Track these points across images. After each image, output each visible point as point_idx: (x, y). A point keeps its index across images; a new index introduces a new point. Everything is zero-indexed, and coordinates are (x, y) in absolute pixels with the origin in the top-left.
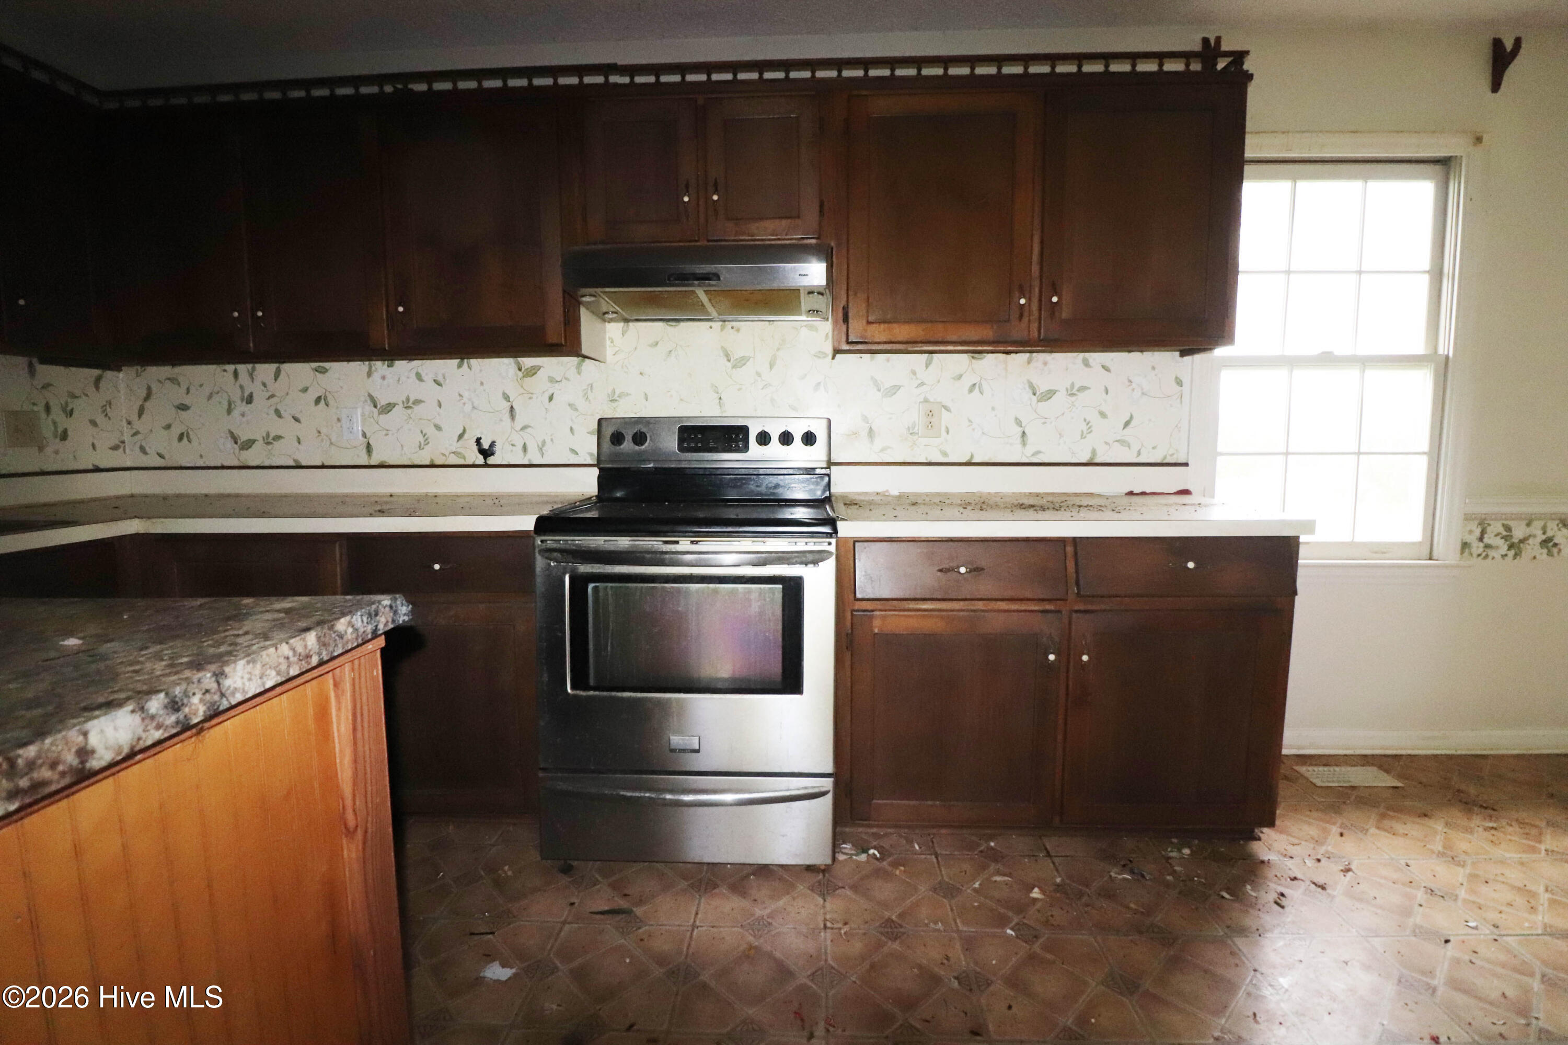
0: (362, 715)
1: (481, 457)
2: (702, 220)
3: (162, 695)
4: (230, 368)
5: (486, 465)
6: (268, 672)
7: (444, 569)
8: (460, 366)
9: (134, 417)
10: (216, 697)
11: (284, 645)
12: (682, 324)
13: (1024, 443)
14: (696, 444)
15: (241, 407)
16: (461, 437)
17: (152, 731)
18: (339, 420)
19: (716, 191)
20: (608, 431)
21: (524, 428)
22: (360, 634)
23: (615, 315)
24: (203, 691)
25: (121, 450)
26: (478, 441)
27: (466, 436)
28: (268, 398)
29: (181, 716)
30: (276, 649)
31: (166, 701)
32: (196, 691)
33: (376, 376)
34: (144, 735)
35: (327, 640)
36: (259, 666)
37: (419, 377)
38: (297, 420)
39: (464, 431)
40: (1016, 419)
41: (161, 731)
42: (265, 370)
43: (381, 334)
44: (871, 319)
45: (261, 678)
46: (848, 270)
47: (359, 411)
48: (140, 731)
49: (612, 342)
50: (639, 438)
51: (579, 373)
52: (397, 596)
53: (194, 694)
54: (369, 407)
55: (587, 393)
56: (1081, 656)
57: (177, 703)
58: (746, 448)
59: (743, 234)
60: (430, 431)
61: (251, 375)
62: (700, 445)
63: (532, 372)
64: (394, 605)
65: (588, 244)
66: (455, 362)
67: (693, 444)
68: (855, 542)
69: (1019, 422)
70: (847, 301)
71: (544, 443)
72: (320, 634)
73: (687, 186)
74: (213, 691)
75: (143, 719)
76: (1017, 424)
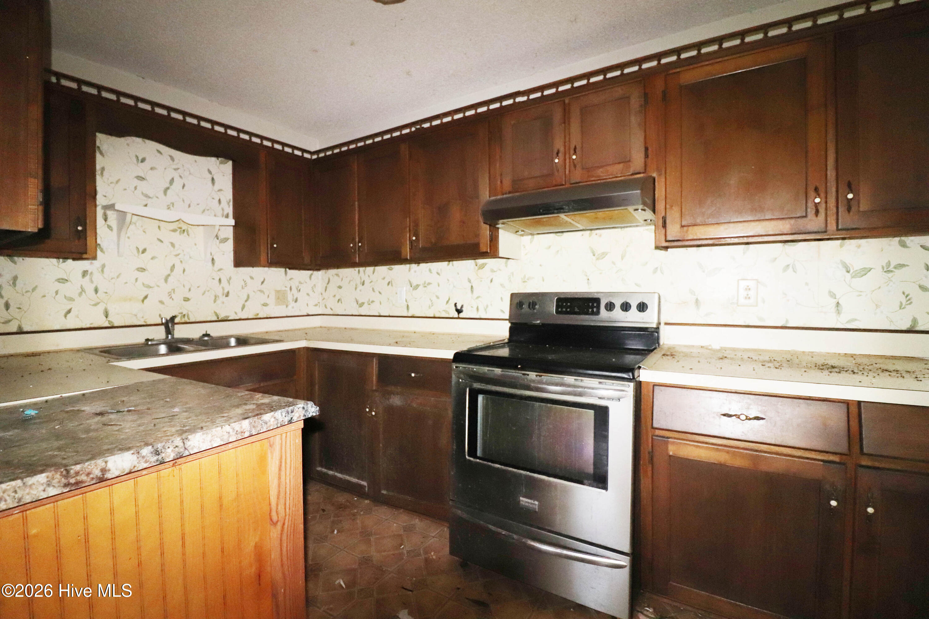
0: (286, 463)
1: (457, 313)
2: (567, 172)
3: (150, 447)
4: (357, 269)
5: (459, 318)
6: (216, 439)
7: (416, 377)
8: (448, 265)
9: (323, 292)
10: (182, 450)
11: (227, 426)
12: (565, 234)
13: (839, 312)
14: (566, 309)
15: (360, 287)
16: (447, 302)
17: (142, 464)
18: (396, 293)
19: (575, 153)
20: (516, 301)
21: (478, 297)
22: (279, 422)
23: (523, 233)
24: (175, 446)
25: (318, 306)
26: (455, 305)
27: (450, 301)
28: (370, 283)
29: (160, 457)
30: (222, 428)
31: (152, 450)
32: (170, 446)
33: (412, 271)
34: (137, 465)
35: (256, 425)
36: (210, 436)
37: (430, 270)
38: (380, 293)
39: (449, 299)
40: (830, 292)
41: (147, 464)
42: (370, 269)
43: (407, 252)
44: (683, 224)
45: (210, 442)
46: (666, 191)
47: (405, 289)
48: (135, 463)
49: (525, 247)
50: (532, 305)
51: (506, 266)
52: (309, 402)
53: (169, 448)
54: (409, 286)
55: (510, 278)
56: (866, 509)
57: (158, 451)
58: (598, 313)
59: (593, 176)
60: (434, 299)
61: (364, 272)
62: (568, 310)
63: (482, 266)
64: (305, 407)
65: (503, 194)
66: (446, 263)
67: (564, 310)
68: (654, 385)
69: (832, 295)
70: (666, 214)
71: (487, 306)
72: (251, 421)
73: (558, 154)
74: (180, 447)
75: (138, 458)
76: (831, 296)
